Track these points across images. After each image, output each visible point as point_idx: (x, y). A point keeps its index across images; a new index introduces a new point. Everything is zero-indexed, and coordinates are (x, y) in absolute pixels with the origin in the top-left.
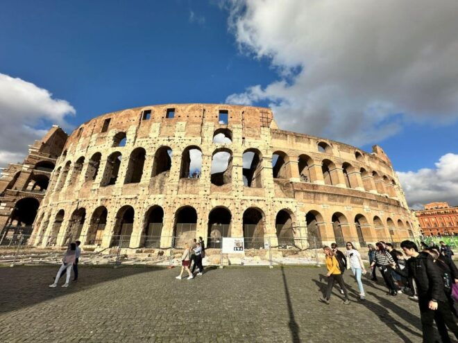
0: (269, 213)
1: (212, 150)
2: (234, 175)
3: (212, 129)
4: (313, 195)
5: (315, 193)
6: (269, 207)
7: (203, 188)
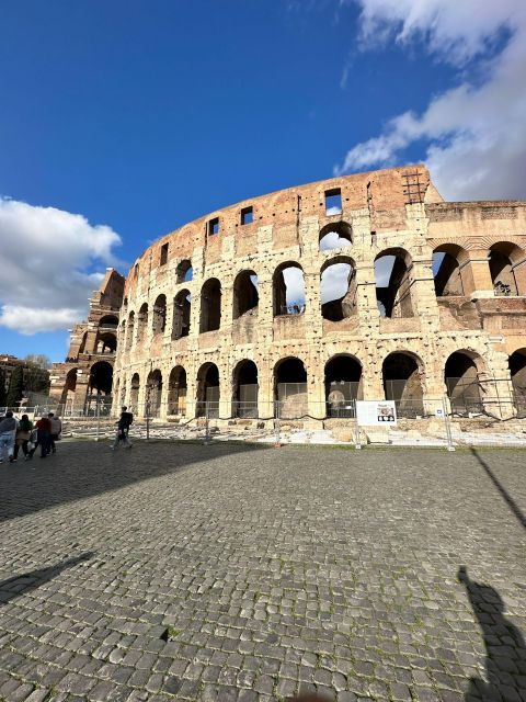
0: (431, 358)
1: (319, 264)
2: (361, 301)
3: (316, 228)
4: (524, 319)
6: (430, 349)
7: (310, 328)
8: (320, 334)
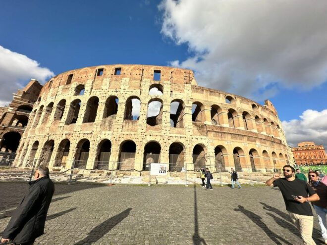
0: (188, 146)
1: (148, 100)
2: (164, 118)
3: (148, 85)
5: (222, 133)
6: (188, 142)
7: (141, 127)
8: (144, 131)
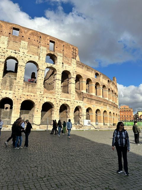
0: (72, 107)
1: (45, 67)
2: (57, 85)
3: (45, 53)
4: (90, 100)
5: (91, 99)
6: (72, 104)
7: (39, 90)
8: (42, 93)
